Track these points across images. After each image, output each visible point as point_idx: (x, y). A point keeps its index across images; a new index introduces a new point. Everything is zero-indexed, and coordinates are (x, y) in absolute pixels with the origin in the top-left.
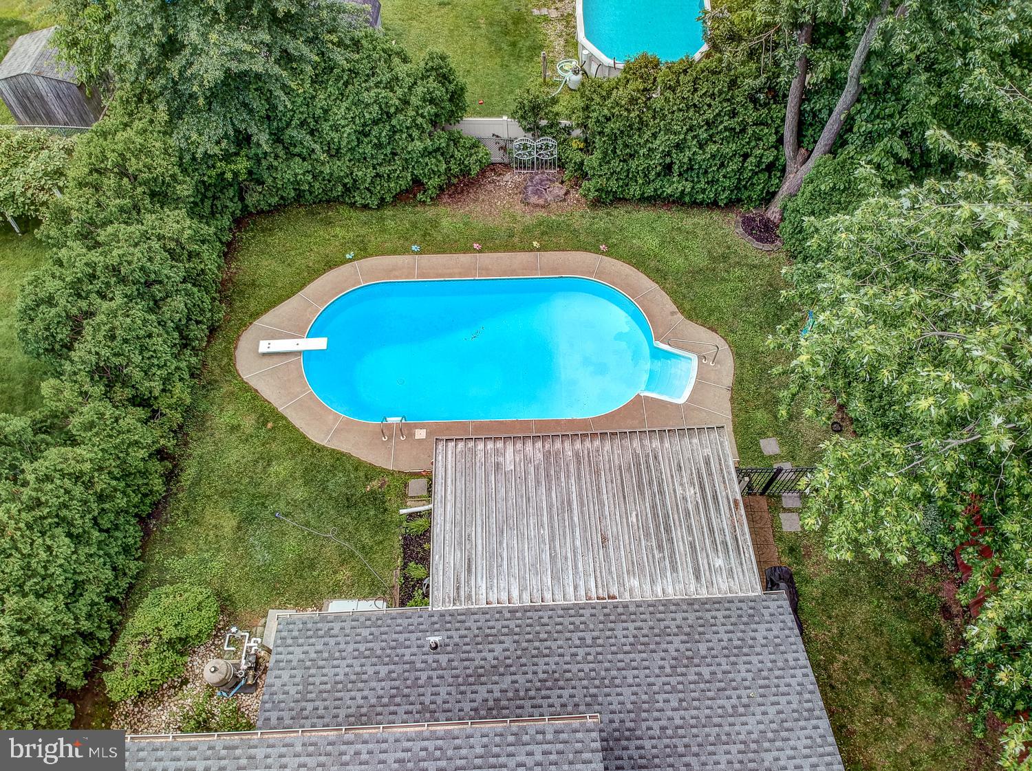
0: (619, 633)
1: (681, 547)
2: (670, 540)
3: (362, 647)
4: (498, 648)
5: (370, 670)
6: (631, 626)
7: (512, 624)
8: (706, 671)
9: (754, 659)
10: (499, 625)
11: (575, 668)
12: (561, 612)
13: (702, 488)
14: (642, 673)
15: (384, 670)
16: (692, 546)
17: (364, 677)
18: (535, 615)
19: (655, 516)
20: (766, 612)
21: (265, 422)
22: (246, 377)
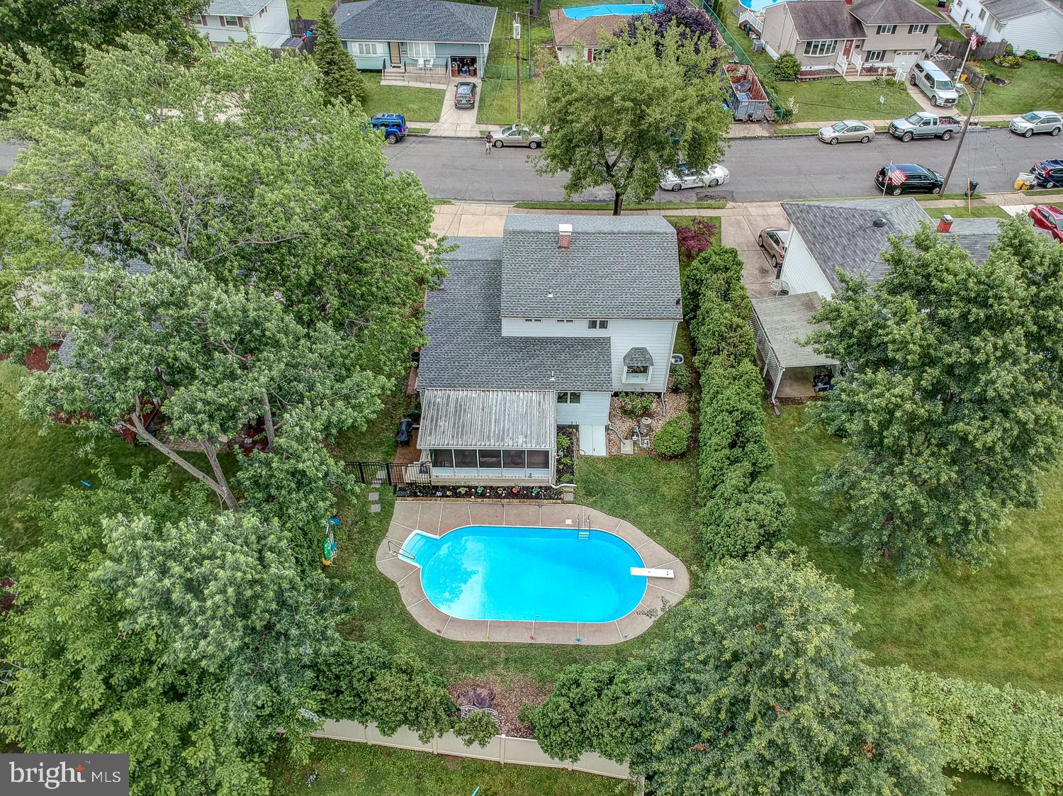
0: (484, 377)
3: (579, 379)
4: (529, 375)
5: (575, 371)
6: (479, 380)
7: (524, 383)
8: (457, 364)
9: (438, 366)
10: (529, 383)
11: (502, 367)
13: (436, 425)
14: (479, 364)
15: (570, 370)
17: (577, 369)
18: (514, 386)
20: (427, 382)
21: (658, 533)
22: (678, 561)
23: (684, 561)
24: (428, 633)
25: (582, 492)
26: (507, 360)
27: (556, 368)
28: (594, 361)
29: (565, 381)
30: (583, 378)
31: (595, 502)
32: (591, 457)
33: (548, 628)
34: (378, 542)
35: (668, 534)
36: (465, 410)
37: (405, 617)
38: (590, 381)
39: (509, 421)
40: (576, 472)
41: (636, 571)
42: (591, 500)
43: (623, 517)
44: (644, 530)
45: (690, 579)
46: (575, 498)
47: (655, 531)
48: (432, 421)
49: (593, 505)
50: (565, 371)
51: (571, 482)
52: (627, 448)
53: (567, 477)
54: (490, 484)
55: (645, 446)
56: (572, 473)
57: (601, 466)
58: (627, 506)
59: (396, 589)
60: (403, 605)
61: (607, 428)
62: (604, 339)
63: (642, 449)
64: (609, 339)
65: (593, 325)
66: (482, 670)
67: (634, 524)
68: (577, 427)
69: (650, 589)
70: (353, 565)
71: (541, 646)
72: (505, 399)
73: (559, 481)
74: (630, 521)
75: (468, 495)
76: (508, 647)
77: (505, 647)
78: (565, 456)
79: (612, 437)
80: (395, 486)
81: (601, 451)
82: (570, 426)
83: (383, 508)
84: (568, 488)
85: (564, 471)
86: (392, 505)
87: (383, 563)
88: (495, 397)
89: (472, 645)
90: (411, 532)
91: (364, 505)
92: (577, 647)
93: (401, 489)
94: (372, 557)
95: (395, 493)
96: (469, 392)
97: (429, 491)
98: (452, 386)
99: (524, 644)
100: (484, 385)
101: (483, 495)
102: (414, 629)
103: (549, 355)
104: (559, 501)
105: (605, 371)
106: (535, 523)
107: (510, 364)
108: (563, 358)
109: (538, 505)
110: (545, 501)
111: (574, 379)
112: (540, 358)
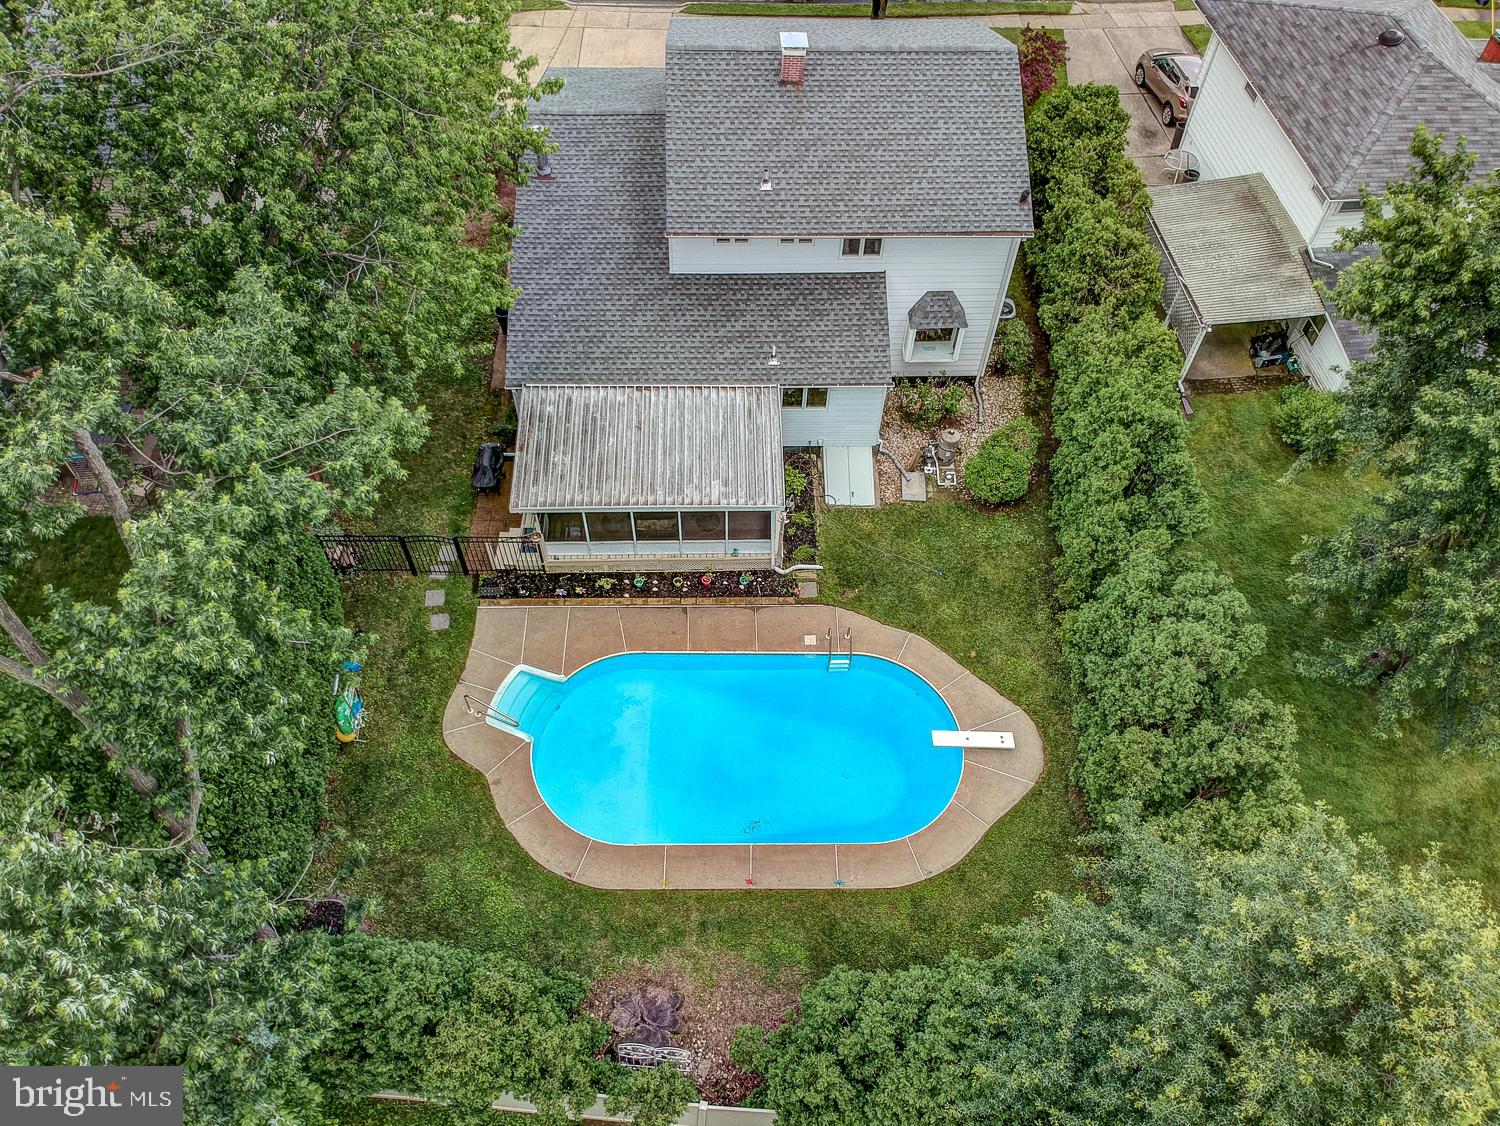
0: (639, 360)
1: (577, 420)
2: (585, 424)
3: (825, 359)
4: (727, 355)
5: (817, 343)
6: (629, 366)
7: (717, 371)
8: (582, 333)
9: (545, 339)
10: (727, 371)
11: (674, 339)
12: (679, 378)
13: (547, 461)
14: (627, 333)
15: (808, 342)
16: (568, 420)
17: (821, 339)
18: (699, 377)
19: (593, 442)
20: (526, 370)
21: (979, 658)
22: (1019, 712)
23: (1032, 713)
24: (550, 876)
25: (833, 580)
26: (682, 323)
27: (779, 338)
28: (855, 322)
29: (798, 365)
30: (834, 359)
31: (858, 599)
32: (846, 508)
33: (780, 858)
34: (446, 691)
35: (998, 658)
36: (603, 429)
37: (504, 844)
38: (848, 364)
39: (691, 450)
40: (821, 544)
41: (942, 738)
42: (851, 595)
43: (912, 628)
44: (952, 652)
45: (1044, 749)
46: (820, 592)
47: (973, 654)
48: (538, 453)
49: (855, 605)
50: (797, 344)
51: (811, 560)
52: (915, 489)
53: (804, 550)
54: (658, 569)
55: (947, 483)
56: (813, 543)
57: (866, 525)
58: (919, 605)
59: (485, 787)
60: (499, 820)
61: (876, 451)
62: (873, 275)
63: (941, 490)
64: (882, 275)
65: (851, 247)
66: (655, 948)
67: (932, 641)
68: (818, 451)
69: (970, 771)
70: (398, 741)
71: (768, 894)
72: (681, 404)
73: (788, 559)
74: (925, 635)
75: (617, 591)
76: (704, 898)
77: (699, 899)
78: (799, 509)
79: (886, 466)
80: (476, 577)
81: (866, 497)
82: (807, 449)
83: (453, 621)
84: (807, 574)
85: (799, 538)
86: (471, 616)
87: (458, 737)
88: (662, 402)
89: (635, 896)
90: (512, 668)
91: (417, 617)
92: (835, 894)
93: (488, 583)
94: (436, 722)
95: (475, 590)
96: (611, 392)
97: (542, 586)
98: (577, 379)
99: (735, 892)
100: (640, 377)
101: (645, 592)
102: (523, 868)
103: (765, 312)
104: (791, 599)
105: (876, 342)
106: (747, 645)
107: (689, 331)
108: (793, 317)
109: (752, 609)
110: (764, 601)
111: (815, 360)
112: (749, 317)
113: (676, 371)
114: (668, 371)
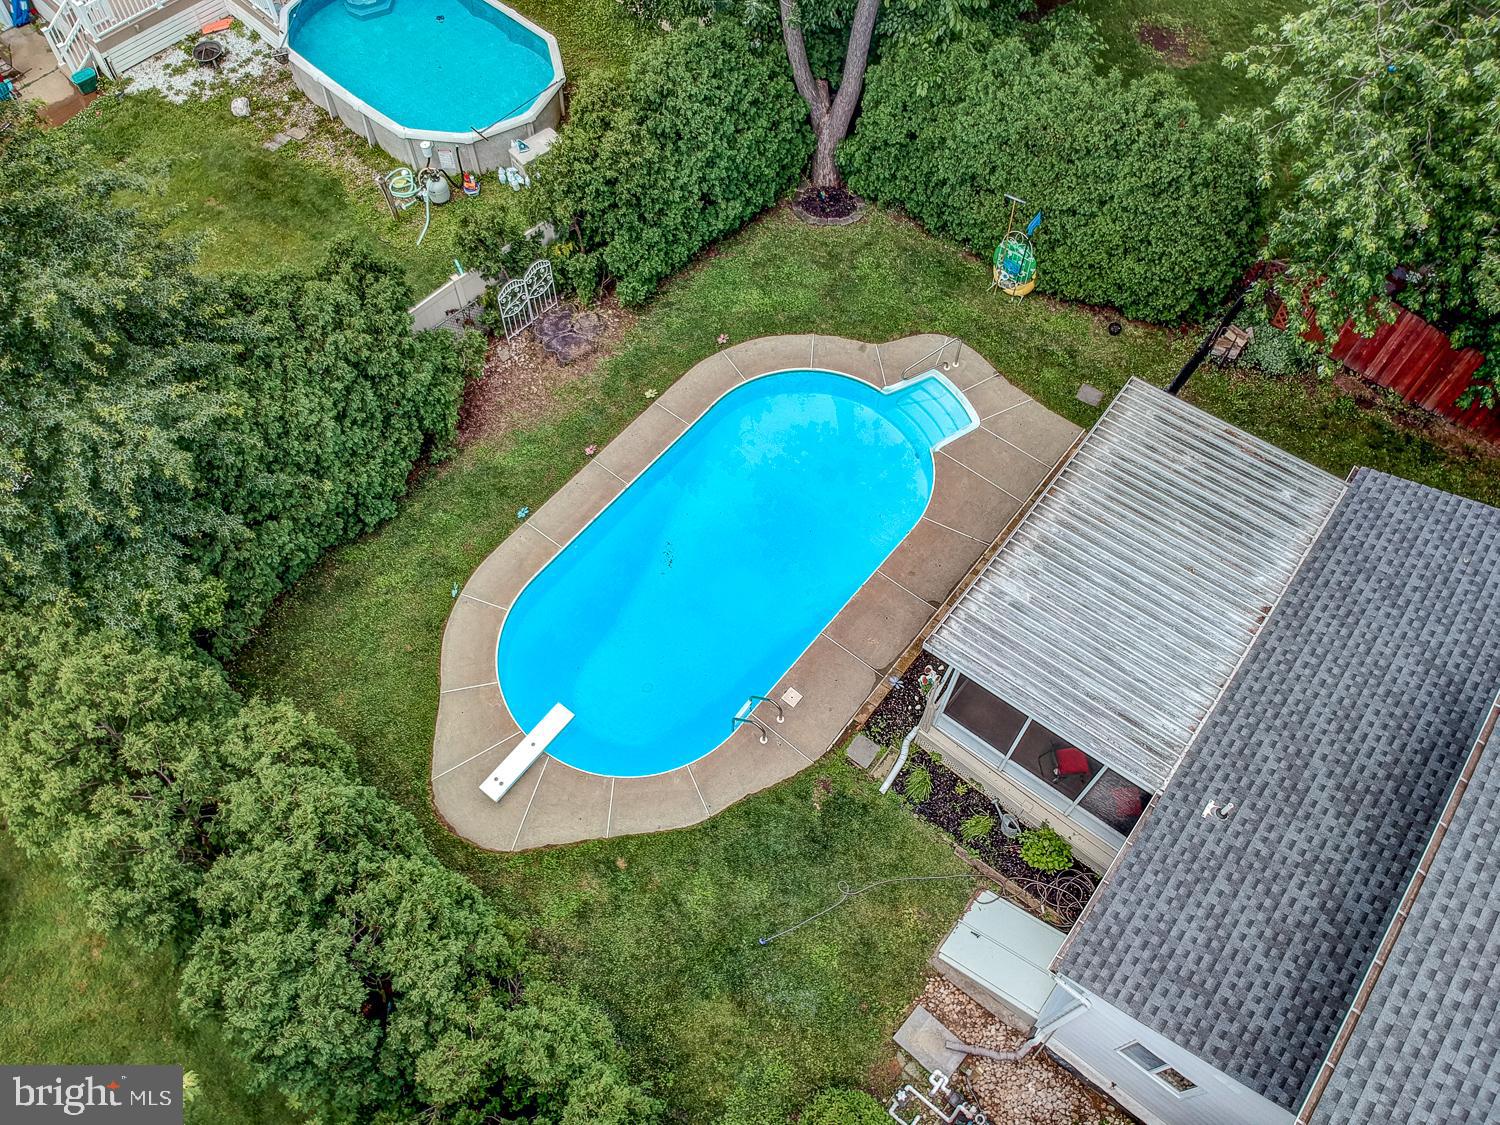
0: (1320, 628)
1: (1248, 511)
2: (1233, 515)
3: (1170, 893)
4: (1265, 750)
6: (1316, 612)
7: (1240, 720)
8: (1416, 582)
9: (1426, 535)
10: (1232, 735)
11: (1340, 691)
12: (1256, 666)
13: (1192, 447)
14: (1385, 635)
15: (1221, 884)
16: (1255, 503)
17: (1218, 910)
18: (1243, 692)
21: (612, 866)
22: (513, 846)
25: (854, 791)
26: (1369, 715)
27: (1257, 844)
28: (1224, 991)
29: (1183, 841)
30: (1162, 906)
31: (804, 796)
32: (962, 912)
35: (592, 887)
36: (1213, 530)
38: (1137, 922)
40: (919, 824)
41: (558, 718)
42: (818, 795)
43: (713, 823)
44: (645, 841)
45: (451, 829)
46: (848, 761)
47: (621, 863)
48: (1209, 443)
49: (799, 786)
50: (1229, 866)
51: (899, 785)
52: (924, 1039)
53: (920, 784)
55: (900, 1100)
56: (929, 813)
58: (737, 861)
59: (866, 340)
60: (823, 332)
66: (615, 371)
67: (679, 833)
74: (693, 831)
78: (995, 833)
81: (957, 951)
84: (885, 764)
86: (1077, 420)
90: (983, 416)
94: (965, 338)
98: (1328, 543)
100: (1289, 618)
103: (1328, 852)
104: (863, 718)
105: (1155, 999)
106: (839, 629)
107: (1346, 721)
108: (1292, 890)
109: (884, 671)
110: (883, 689)
111: (1179, 874)
112: (1329, 820)
113: (1271, 665)
114: (1277, 656)
